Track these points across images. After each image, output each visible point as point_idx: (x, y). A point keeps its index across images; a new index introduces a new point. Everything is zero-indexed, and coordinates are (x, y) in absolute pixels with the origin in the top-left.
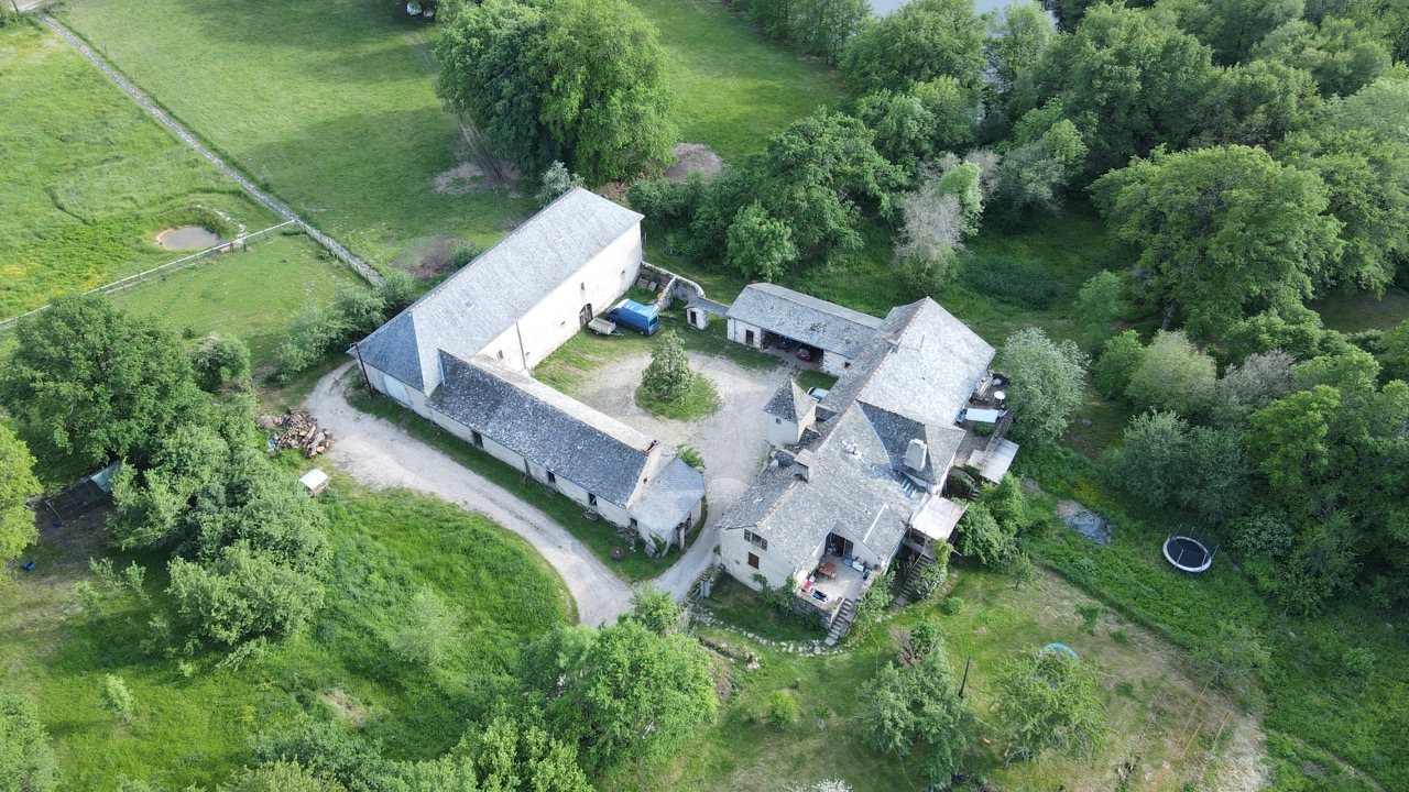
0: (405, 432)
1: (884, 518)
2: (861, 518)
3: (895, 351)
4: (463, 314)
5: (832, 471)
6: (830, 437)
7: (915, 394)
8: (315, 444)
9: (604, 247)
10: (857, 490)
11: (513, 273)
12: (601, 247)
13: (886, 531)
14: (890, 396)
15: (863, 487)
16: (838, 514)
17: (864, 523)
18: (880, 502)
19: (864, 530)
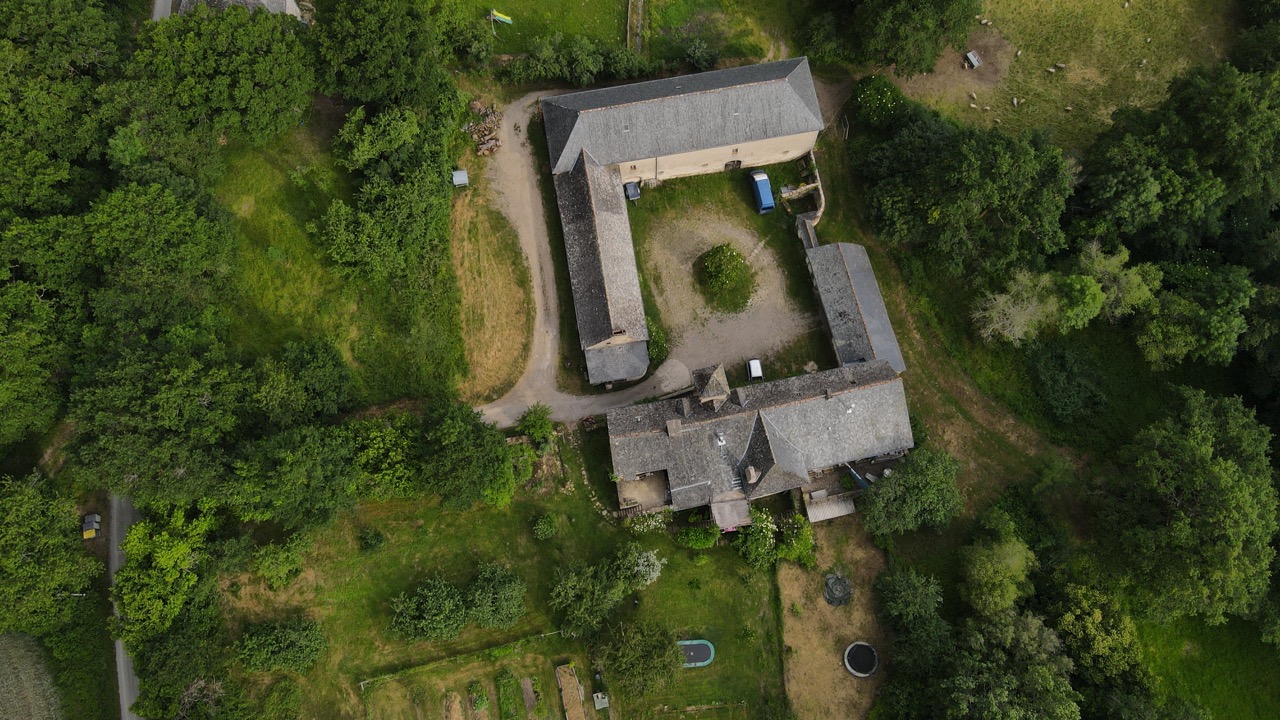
0: (539, 177)
1: (700, 488)
2: (684, 477)
3: (827, 398)
4: (618, 132)
5: (693, 440)
6: (714, 421)
7: (809, 434)
8: (484, 147)
9: (767, 137)
10: (699, 461)
11: (677, 121)
12: (765, 135)
13: (693, 495)
14: (788, 423)
15: (705, 462)
16: (671, 465)
17: (683, 481)
18: (708, 478)
19: (679, 485)
